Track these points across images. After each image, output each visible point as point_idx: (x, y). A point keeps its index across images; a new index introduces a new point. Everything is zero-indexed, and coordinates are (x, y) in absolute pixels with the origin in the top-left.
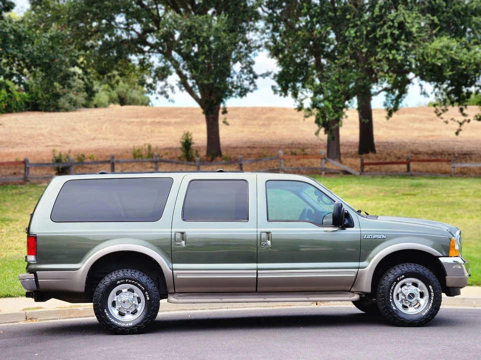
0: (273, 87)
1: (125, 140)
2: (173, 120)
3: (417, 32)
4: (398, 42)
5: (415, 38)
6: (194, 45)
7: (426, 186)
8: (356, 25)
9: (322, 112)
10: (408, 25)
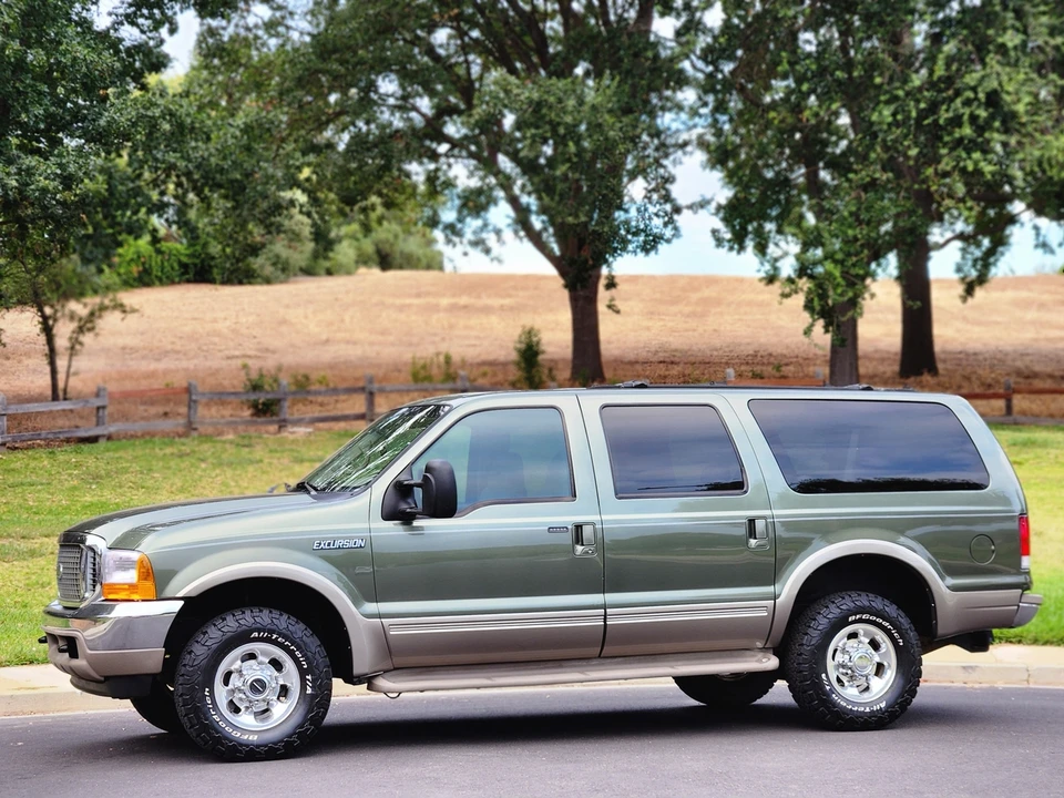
0: (714, 232)
1: (393, 344)
2: (496, 302)
3: (1027, 112)
4: (987, 135)
5: (1023, 125)
6: (545, 141)
7: (1045, 445)
8: (895, 98)
9: (820, 286)
10: (1008, 98)
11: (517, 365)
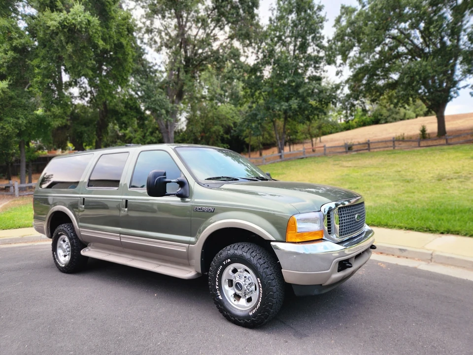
11: (420, 134)
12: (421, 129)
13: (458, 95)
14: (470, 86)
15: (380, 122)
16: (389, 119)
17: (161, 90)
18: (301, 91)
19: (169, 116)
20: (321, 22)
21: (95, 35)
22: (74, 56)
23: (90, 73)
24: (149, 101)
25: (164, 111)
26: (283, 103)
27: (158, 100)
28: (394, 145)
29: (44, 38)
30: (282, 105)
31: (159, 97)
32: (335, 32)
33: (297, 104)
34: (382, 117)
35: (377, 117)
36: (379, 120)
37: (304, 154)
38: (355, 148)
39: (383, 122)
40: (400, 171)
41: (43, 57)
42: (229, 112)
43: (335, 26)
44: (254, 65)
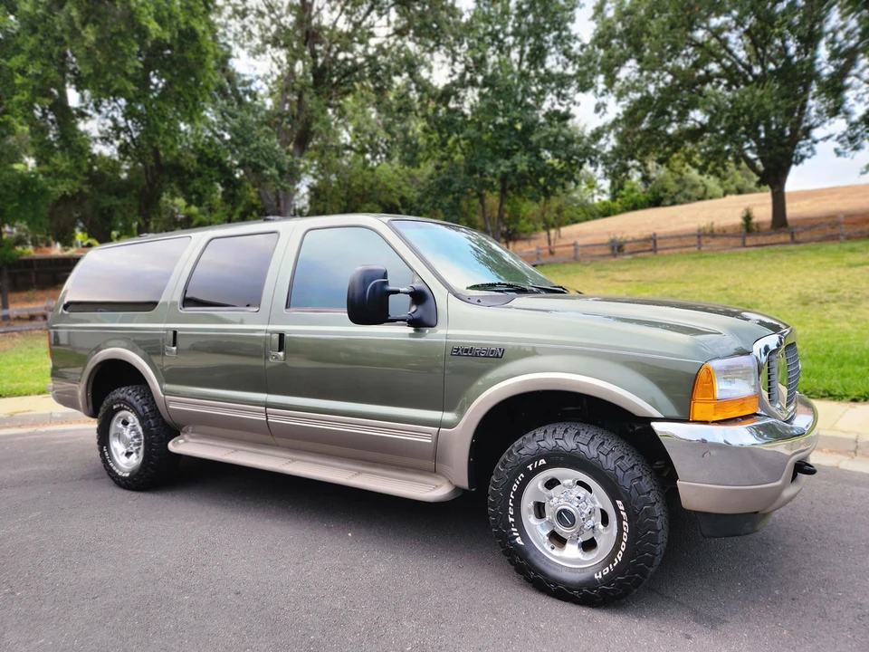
11: (742, 225)
12: (744, 215)
13: (814, 153)
14: (835, 137)
15: (663, 203)
16: (679, 197)
17: (269, 129)
18: (534, 138)
19: (285, 180)
20: (571, 9)
21: (142, 9)
22: (98, 52)
23: (131, 87)
24: (246, 149)
25: (274, 171)
26: (500, 161)
27: (264, 149)
28: (699, 242)
29: (33, 14)
30: (499, 165)
31: (264, 141)
32: (595, 30)
33: (526, 163)
34: (667, 194)
35: (658, 194)
36: (662, 199)
37: (538, 259)
38: (627, 248)
39: (668, 202)
40: (725, 289)
41: (31, 52)
42: (393, 178)
43: (594, 18)
44: (446, 86)
